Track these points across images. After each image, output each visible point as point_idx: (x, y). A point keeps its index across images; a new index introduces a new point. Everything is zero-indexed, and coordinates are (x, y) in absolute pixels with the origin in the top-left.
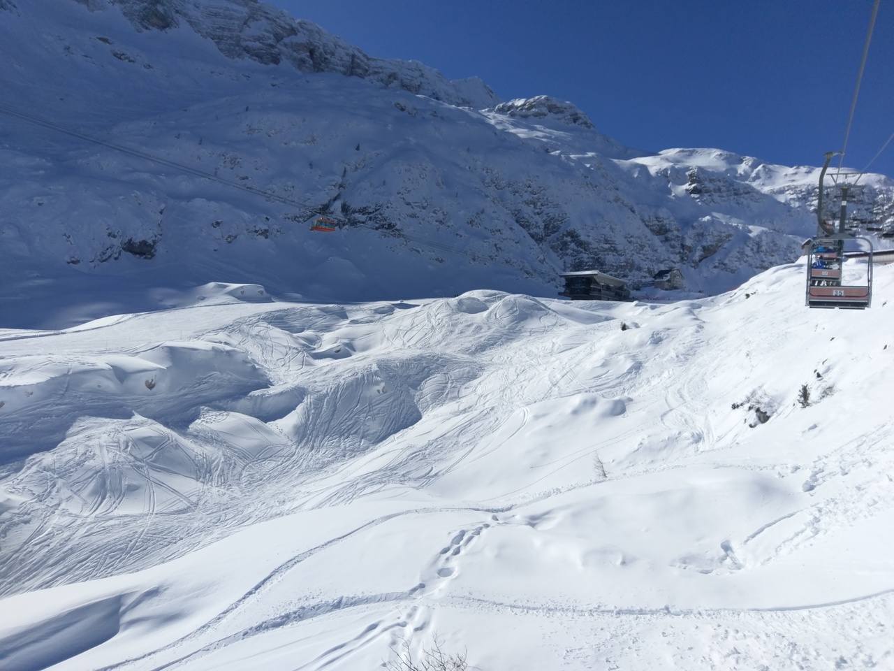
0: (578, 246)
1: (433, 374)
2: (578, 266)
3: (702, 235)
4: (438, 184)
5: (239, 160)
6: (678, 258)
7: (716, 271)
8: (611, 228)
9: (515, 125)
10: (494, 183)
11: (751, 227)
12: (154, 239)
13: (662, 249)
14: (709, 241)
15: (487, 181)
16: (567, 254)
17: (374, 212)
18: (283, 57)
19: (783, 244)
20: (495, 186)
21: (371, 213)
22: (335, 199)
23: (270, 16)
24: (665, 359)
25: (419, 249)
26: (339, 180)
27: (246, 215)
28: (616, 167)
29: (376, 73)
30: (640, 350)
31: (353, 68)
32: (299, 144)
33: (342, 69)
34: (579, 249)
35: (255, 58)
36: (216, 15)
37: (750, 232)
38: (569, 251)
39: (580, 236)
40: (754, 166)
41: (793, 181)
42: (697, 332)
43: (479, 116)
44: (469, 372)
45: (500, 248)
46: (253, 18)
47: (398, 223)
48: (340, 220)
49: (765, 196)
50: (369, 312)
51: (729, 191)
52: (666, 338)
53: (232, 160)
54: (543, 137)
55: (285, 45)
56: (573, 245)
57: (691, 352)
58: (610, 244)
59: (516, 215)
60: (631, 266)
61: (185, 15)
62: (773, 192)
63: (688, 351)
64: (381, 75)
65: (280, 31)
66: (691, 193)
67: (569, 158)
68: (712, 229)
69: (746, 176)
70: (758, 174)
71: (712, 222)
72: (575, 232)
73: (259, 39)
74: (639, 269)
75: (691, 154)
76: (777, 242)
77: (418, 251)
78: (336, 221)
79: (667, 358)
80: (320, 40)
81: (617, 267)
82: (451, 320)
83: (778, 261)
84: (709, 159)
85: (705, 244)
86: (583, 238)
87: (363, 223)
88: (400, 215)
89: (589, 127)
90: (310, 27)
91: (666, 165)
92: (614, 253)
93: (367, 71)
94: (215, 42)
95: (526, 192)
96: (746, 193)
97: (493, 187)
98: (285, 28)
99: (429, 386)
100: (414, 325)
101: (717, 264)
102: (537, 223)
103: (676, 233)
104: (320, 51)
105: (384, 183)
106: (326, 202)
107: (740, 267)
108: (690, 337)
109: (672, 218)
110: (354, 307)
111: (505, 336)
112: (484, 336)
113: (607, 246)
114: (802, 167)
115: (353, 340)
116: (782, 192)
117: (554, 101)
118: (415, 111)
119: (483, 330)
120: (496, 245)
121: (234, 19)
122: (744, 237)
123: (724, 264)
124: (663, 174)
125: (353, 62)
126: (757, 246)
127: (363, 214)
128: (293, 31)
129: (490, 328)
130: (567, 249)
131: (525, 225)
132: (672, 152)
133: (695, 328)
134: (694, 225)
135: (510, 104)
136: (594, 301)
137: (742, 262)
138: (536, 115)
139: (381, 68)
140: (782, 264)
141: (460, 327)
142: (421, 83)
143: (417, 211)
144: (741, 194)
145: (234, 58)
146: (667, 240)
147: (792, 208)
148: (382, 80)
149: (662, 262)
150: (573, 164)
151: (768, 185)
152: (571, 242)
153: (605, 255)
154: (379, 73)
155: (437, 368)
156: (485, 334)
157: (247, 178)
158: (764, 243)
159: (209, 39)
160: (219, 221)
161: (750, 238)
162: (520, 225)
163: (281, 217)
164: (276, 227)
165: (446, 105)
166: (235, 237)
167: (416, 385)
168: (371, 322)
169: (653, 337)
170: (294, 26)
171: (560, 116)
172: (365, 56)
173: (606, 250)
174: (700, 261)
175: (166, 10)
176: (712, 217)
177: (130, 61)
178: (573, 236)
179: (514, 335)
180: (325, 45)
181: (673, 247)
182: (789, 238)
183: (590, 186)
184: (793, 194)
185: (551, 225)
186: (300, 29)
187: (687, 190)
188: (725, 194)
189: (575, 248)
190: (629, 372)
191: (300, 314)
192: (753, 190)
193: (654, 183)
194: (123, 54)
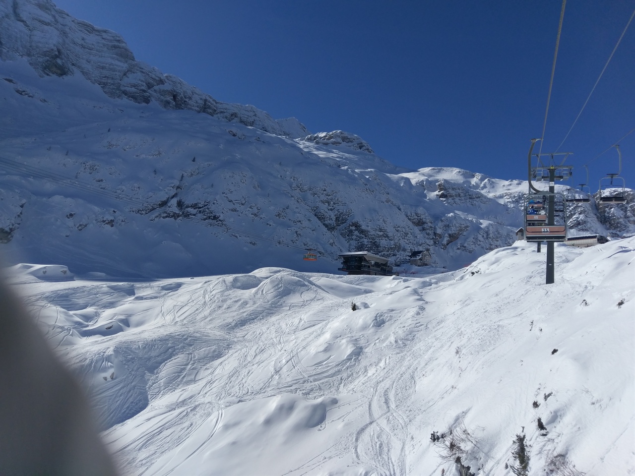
0: (360, 233)
1: (177, 354)
2: (360, 248)
3: (448, 226)
4: (254, 187)
5: (97, 167)
6: (432, 242)
7: (458, 251)
8: (384, 221)
9: (318, 149)
10: (299, 187)
11: (481, 221)
12: (11, 227)
13: (420, 236)
14: (453, 230)
15: (293, 186)
16: (353, 239)
17: (203, 207)
18: (153, 99)
19: (504, 232)
20: (300, 189)
21: (201, 208)
22: (173, 197)
23: (143, 70)
24: (384, 345)
25: (237, 235)
26: (177, 183)
27: (96, 209)
28: (388, 178)
29: (222, 112)
30: (362, 333)
31: (205, 108)
32: (147, 156)
33: (197, 108)
34: (361, 235)
35: (131, 99)
36: (103, 68)
37: (481, 224)
38: (354, 237)
39: (361, 226)
40: (482, 180)
41: (509, 189)
42: (418, 314)
43: (292, 142)
44: (214, 351)
45: (300, 235)
46: (131, 71)
47: (222, 215)
48: (175, 213)
49: (490, 199)
50: (157, 289)
51: (465, 196)
52: (388, 321)
53: (91, 167)
54: (337, 158)
55: (155, 91)
56: (356, 233)
57: (410, 337)
58: (383, 232)
59: (315, 211)
60: (399, 248)
61: (79, 67)
62: (496, 197)
63: (407, 335)
64: (225, 114)
65: (151, 81)
66: (440, 197)
67: (353, 172)
68: (454, 222)
69: (477, 186)
70: (485, 185)
71: (455, 217)
72: (358, 223)
73: (134, 86)
74: (404, 250)
75: (439, 171)
76: (500, 231)
77: (236, 237)
78: (172, 214)
79: (387, 343)
80: (181, 88)
81: (388, 248)
82: (222, 295)
83: (501, 244)
84: (452, 174)
85: (450, 232)
86: (363, 227)
87: (194, 215)
88: (223, 209)
89: (370, 152)
90: (174, 80)
91: (423, 178)
92: (386, 239)
93: (215, 111)
94: (101, 87)
95: (322, 194)
96: (477, 198)
97: (298, 191)
98: (155, 79)
99: (167, 369)
100: (190, 301)
101: (459, 247)
102: (330, 216)
103: (430, 224)
104: (181, 96)
105: (212, 185)
106: (164, 199)
107: (475, 249)
108: (410, 320)
109: (427, 214)
110: (144, 284)
111: (266, 311)
112: (247, 311)
113: (381, 233)
114: (514, 180)
115: (130, 315)
116: (501, 197)
117: (346, 134)
118: (244, 137)
119: (248, 306)
120: (296, 232)
121: (116, 71)
122: (477, 228)
123: (465, 247)
124: (421, 184)
125: (205, 104)
126: (486, 234)
127: (195, 209)
128: (161, 82)
129: (255, 303)
130: (352, 235)
131: (321, 218)
132: (427, 170)
133: (415, 310)
134: (442, 219)
135: (316, 135)
136: (362, 275)
137: (477, 245)
138: (334, 143)
139: (226, 109)
140: (504, 247)
141: (229, 302)
142: (254, 120)
143: (237, 206)
144: (474, 198)
145: (115, 98)
146: (424, 229)
147: (509, 208)
148: (226, 118)
149: (420, 245)
150: (357, 176)
151: (492, 192)
152: (355, 230)
153: (380, 240)
154: (225, 112)
155: (184, 347)
156: (249, 309)
157: (102, 180)
158: (491, 232)
159: (96, 84)
160: (73, 213)
161: (481, 228)
162: (318, 217)
163: (127, 210)
164: (121, 218)
165: (268, 134)
166: (86, 226)
167: (153, 368)
168: (156, 297)
169: (376, 319)
170: (162, 78)
171: (350, 144)
172: (214, 100)
173: (380, 236)
174: (447, 244)
175: (63, 63)
176: (455, 213)
177: (29, 96)
178: (357, 226)
179: (276, 309)
180: (184, 92)
181: (428, 234)
182: (508, 229)
183: (368, 190)
184: (509, 198)
185: (341, 218)
186: (166, 80)
187: (437, 195)
188: (463, 198)
189: (358, 234)
190: (349, 359)
191: (89, 291)
192: (482, 195)
193: (414, 191)
194: (24, 91)
